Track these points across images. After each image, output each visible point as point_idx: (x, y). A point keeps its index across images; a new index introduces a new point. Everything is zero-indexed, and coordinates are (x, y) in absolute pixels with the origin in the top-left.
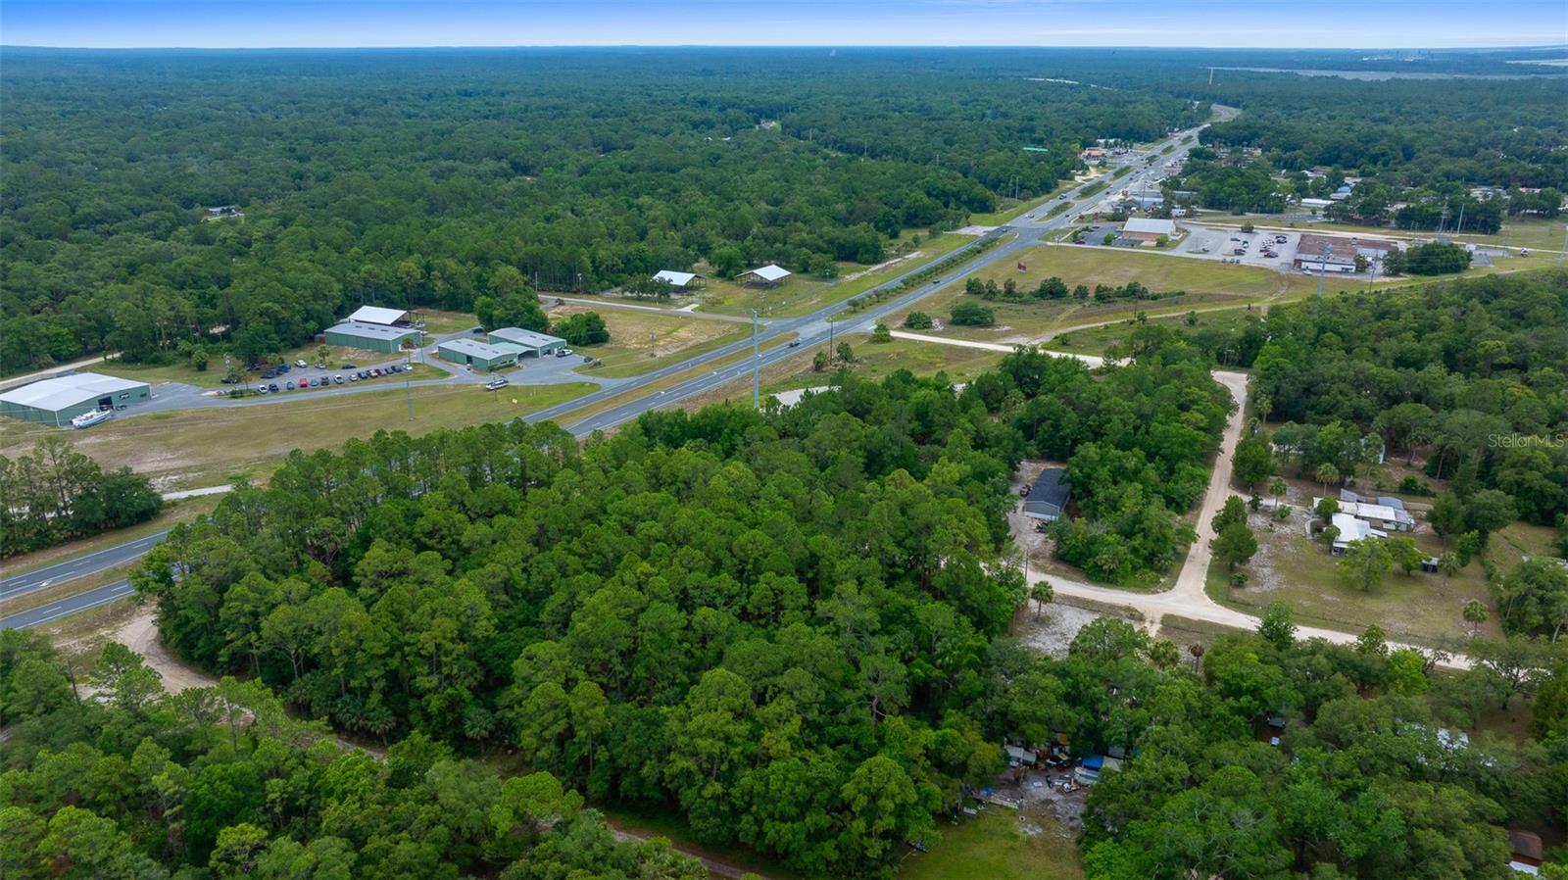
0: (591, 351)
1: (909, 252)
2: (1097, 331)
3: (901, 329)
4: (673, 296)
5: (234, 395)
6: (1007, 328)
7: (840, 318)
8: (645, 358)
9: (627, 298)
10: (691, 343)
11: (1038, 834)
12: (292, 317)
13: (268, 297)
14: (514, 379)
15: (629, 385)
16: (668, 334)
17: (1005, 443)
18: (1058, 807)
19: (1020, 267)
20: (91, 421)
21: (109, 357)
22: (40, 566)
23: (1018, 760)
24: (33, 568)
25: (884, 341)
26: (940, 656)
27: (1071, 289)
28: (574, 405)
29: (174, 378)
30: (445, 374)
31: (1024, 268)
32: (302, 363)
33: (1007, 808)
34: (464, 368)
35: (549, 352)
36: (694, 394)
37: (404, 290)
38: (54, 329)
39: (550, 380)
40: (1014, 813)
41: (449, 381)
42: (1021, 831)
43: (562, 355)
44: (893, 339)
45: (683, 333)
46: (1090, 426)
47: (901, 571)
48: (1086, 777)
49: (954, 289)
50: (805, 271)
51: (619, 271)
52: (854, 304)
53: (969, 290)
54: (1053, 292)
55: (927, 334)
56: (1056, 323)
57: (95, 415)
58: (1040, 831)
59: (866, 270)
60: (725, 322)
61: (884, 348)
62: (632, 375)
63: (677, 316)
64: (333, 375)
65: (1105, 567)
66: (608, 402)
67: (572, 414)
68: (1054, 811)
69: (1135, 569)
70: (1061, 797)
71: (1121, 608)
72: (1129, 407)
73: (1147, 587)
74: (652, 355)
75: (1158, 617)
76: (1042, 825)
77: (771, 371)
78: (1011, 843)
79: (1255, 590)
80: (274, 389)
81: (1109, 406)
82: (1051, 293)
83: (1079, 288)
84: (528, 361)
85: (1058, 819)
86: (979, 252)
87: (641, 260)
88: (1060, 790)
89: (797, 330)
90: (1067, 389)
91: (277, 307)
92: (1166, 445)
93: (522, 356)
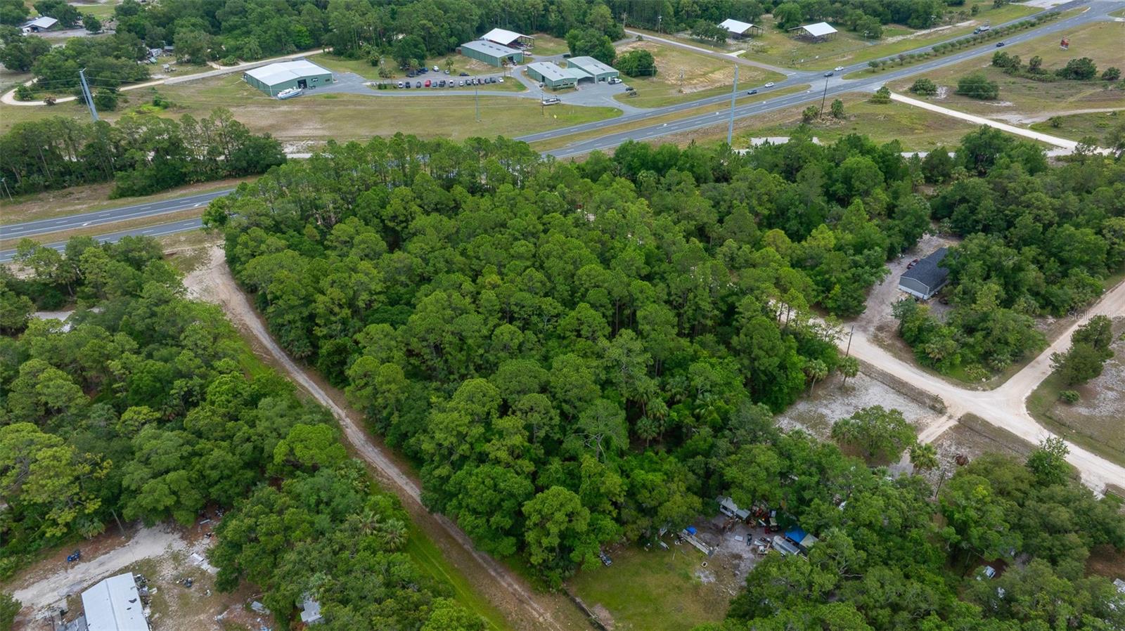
0: (637, 83)
1: (963, 20)
2: (1102, 116)
3: (905, 94)
4: (729, 41)
5: (380, 87)
6: (1008, 104)
7: (857, 76)
8: (674, 92)
9: (693, 40)
10: (718, 85)
11: (710, 583)
12: (440, 33)
13: (426, 16)
14: (566, 99)
15: (644, 115)
16: (704, 75)
17: (908, 218)
18: (742, 565)
19: (1063, 43)
20: (288, 95)
21: (327, 50)
22: (204, 192)
23: (733, 512)
24: (199, 193)
25: (881, 103)
26: (699, 406)
27: (1101, 69)
28: (594, 126)
29: (354, 70)
30: (522, 87)
31: (1067, 45)
32: (436, 68)
33: (699, 551)
34: (537, 84)
35: (604, 80)
36: (688, 129)
37: (529, 18)
38: (299, 27)
39: (591, 103)
40: (702, 557)
41: (521, 95)
42: (697, 574)
43: (613, 82)
44: (891, 101)
45: (718, 75)
46: (1006, 216)
47: (709, 323)
48: (781, 547)
49: (981, 60)
50: (855, 30)
51: (697, 16)
52: (874, 65)
53: (995, 63)
54: (1080, 73)
55: (926, 101)
56: (1063, 104)
57: (294, 91)
58: (712, 579)
59: (911, 33)
60: (756, 69)
61: (879, 109)
62: (653, 107)
63: (721, 59)
64: (450, 79)
65: (931, 356)
66: (620, 127)
67: (587, 134)
68: (737, 567)
69: (965, 362)
70: (751, 556)
71: (929, 396)
72: (1051, 204)
73: (968, 382)
74: (680, 91)
75: (959, 414)
76: (717, 574)
77: (764, 117)
78: (681, 582)
79: (1083, 411)
80: (408, 86)
81: (1030, 200)
82: (1076, 73)
83: (1111, 70)
84: (585, 85)
85: (735, 575)
86: (1033, 25)
87: (717, 8)
88: (754, 550)
89: (811, 84)
90: (1000, 176)
91: (430, 24)
92: (1068, 248)
93: (581, 81)
